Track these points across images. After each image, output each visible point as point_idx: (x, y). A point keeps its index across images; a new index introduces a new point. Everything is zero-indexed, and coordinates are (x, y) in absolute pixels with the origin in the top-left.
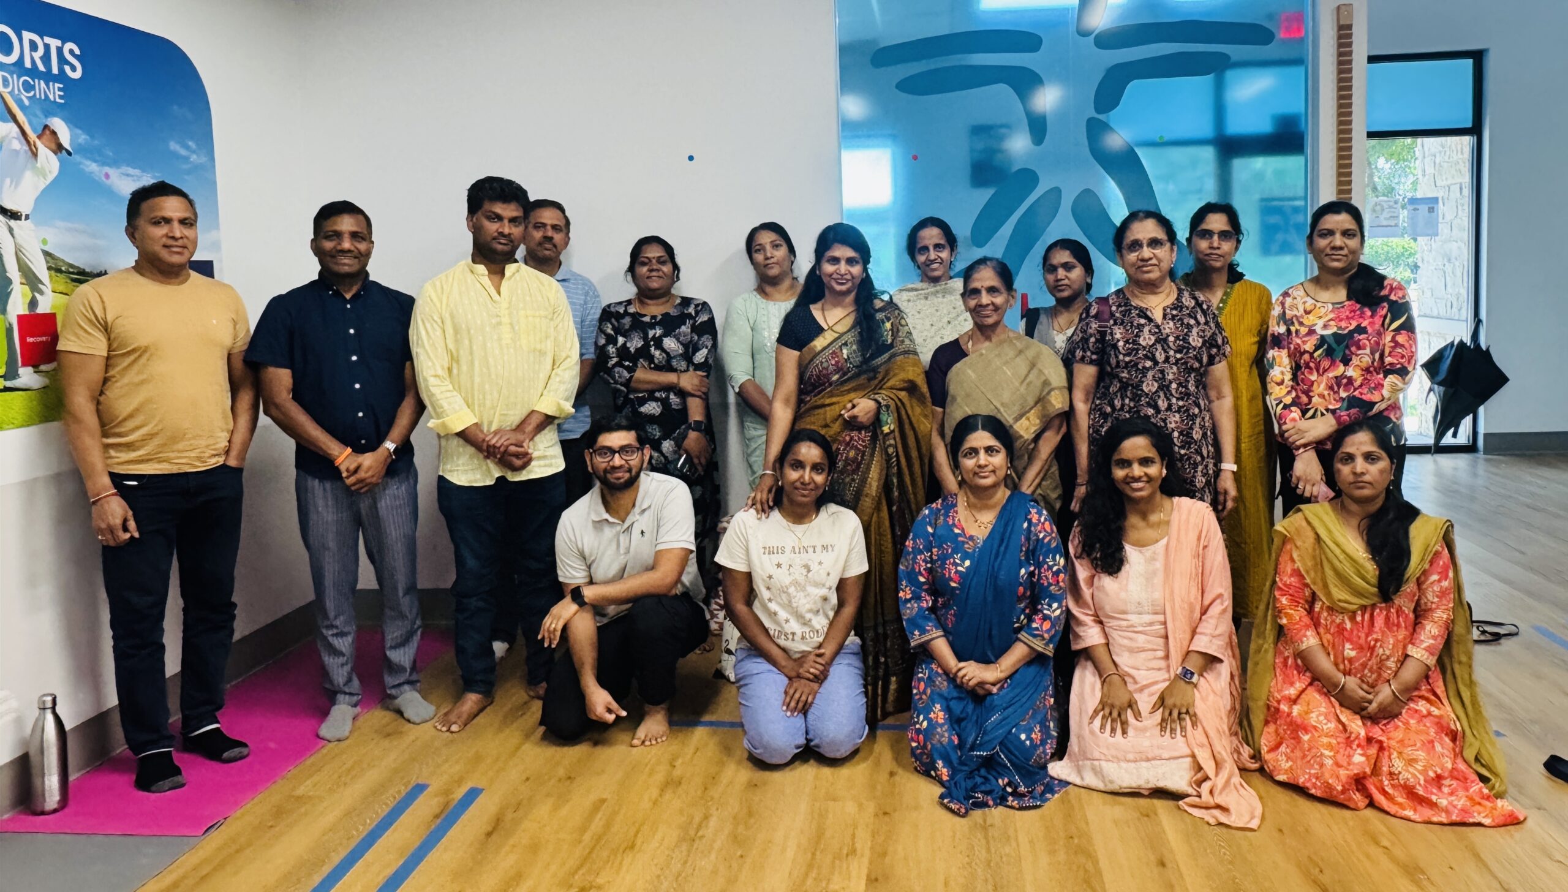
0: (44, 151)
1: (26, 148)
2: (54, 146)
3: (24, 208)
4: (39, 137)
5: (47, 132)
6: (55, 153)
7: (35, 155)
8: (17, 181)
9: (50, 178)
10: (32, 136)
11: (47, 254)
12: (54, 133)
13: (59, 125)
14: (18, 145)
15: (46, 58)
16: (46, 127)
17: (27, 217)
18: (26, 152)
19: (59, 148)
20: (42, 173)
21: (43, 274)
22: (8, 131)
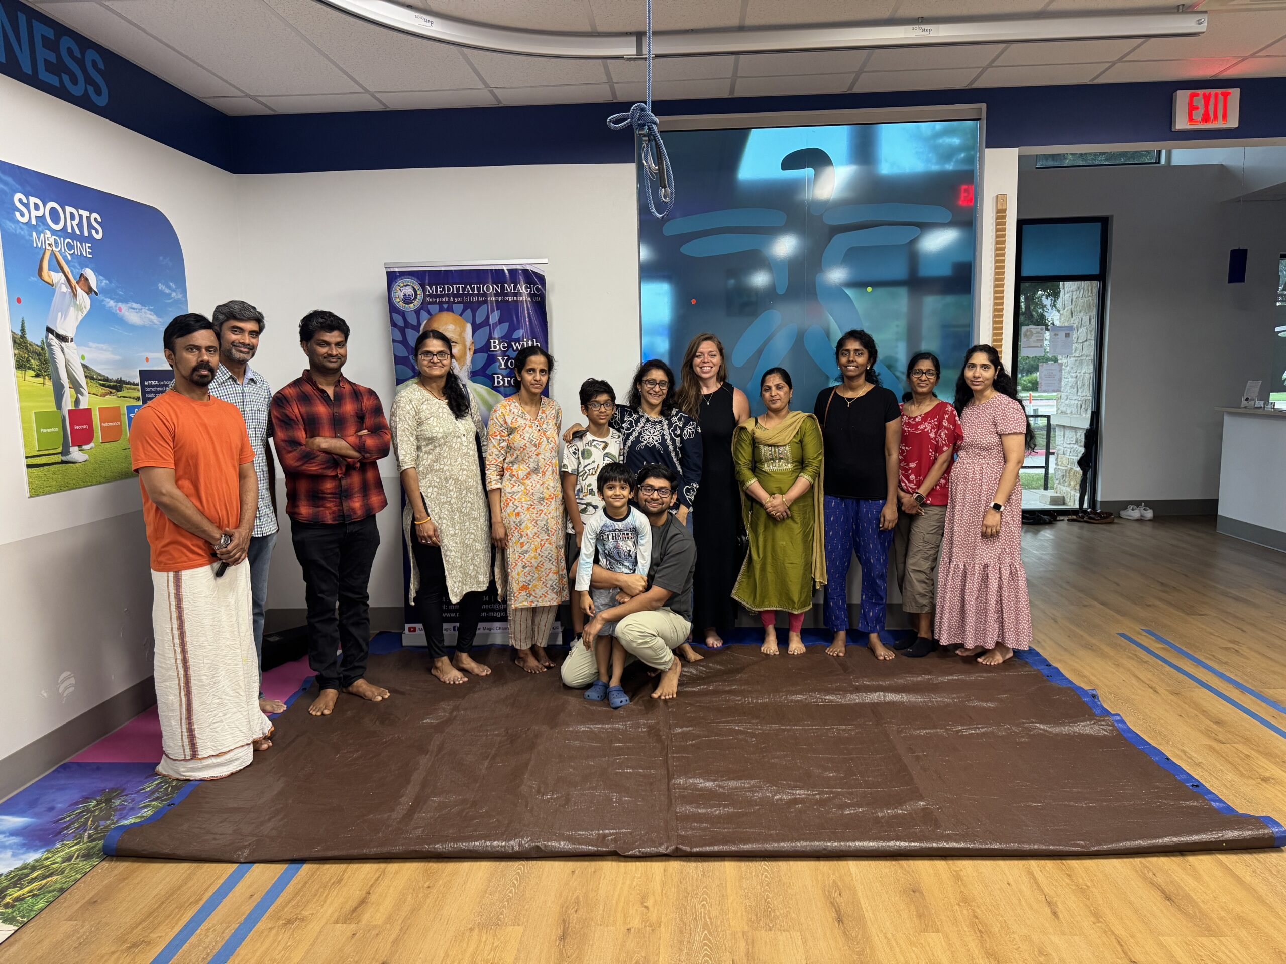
0: (80, 292)
1: (70, 290)
2: (87, 289)
3: (70, 334)
4: (78, 283)
5: (83, 279)
6: (88, 293)
7: (75, 295)
8: (65, 314)
9: (85, 312)
10: (73, 281)
11: (84, 366)
12: (87, 279)
13: (89, 273)
14: (65, 289)
15: (80, 225)
16: (82, 275)
17: (72, 339)
18: (70, 293)
19: (89, 291)
20: (80, 308)
21: (83, 381)
22: (57, 278)
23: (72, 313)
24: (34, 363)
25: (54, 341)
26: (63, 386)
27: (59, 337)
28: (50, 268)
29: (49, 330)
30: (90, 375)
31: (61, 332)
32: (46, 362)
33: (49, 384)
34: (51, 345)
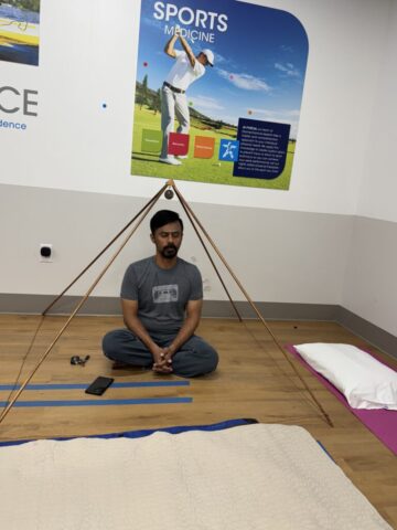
1: (189, 62)
2: (204, 62)
3: (183, 88)
4: (197, 58)
5: (202, 57)
6: (204, 65)
7: (193, 65)
8: (182, 75)
9: (199, 76)
10: (193, 57)
11: (190, 109)
12: (205, 56)
14: (185, 60)
16: (201, 53)
17: (184, 91)
19: (207, 63)
20: (196, 74)
21: (187, 118)
22: (180, 54)
23: (188, 75)
24: (150, 101)
25: (169, 91)
26: (169, 118)
27: (173, 89)
28: (175, 47)
29: (166, 84)
30: (194, 114)
31: (175, 85)
32: (159, 102)
33: (159, 115)
34: (164, 93)
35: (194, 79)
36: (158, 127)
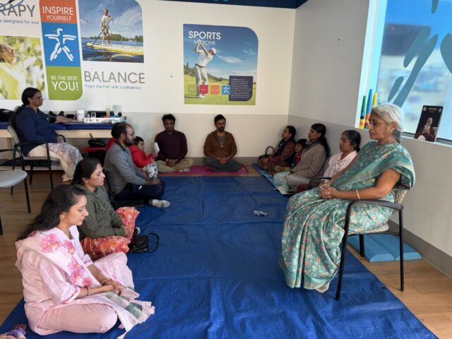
0: (210, 54)
3: (204, 65)
7: (207, 55)
8: (203, 60)
10: (207, 52)
11: (208, 74)
12: (212, 51)
14: (204, 54)
15: (212, 37)
20: (209, 59)
21: (207, 78)
22: (202, 51)
23: (205, 60)
24: (190, 73)
25: (197, 67)
26: (199, 79)
27: (199, 66)
28: (199, 49)
29: (196, 65)
30: (209, 76)
31: (201, 65)
33: (194, 78)
34: (196, 69)
35: (208, 61)
36: (194, 83)
